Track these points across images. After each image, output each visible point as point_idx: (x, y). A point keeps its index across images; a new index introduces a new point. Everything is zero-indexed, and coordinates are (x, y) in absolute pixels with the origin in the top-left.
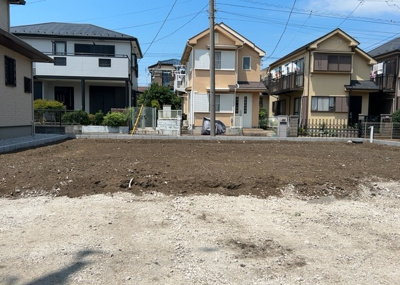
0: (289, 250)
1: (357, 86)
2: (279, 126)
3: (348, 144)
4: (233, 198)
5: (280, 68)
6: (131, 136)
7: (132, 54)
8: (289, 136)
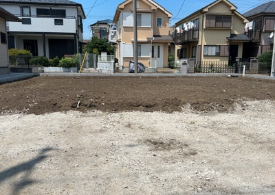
0: (186, 145)
1: (235, 38)
2: (181, 66)
3: (228, 77)
4: (149, 113)
5: (183, 25)
6: (79, 74)
7: (78, 16)
8: (188, 72)
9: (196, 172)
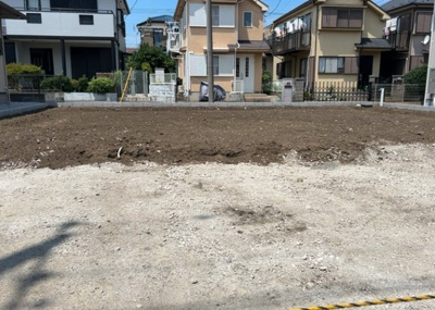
0: (289, 216)
1: (368, 45)
2: (283, 90)
4: (232, 166)
5: (285, 25)
6: (120, 104)
7: (117, 9)
8: (294, 100)
9: (305, 257)
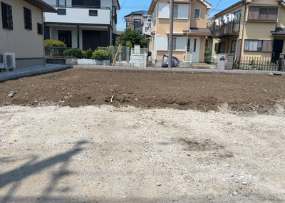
0: (222, 147)
2: (219, 61)
3: (270, 76)
4: (183, 111)
5: (222, 18)
6: (111, 67)
7: (113, 7)
8: (226, 69)
9: (232, 175)
